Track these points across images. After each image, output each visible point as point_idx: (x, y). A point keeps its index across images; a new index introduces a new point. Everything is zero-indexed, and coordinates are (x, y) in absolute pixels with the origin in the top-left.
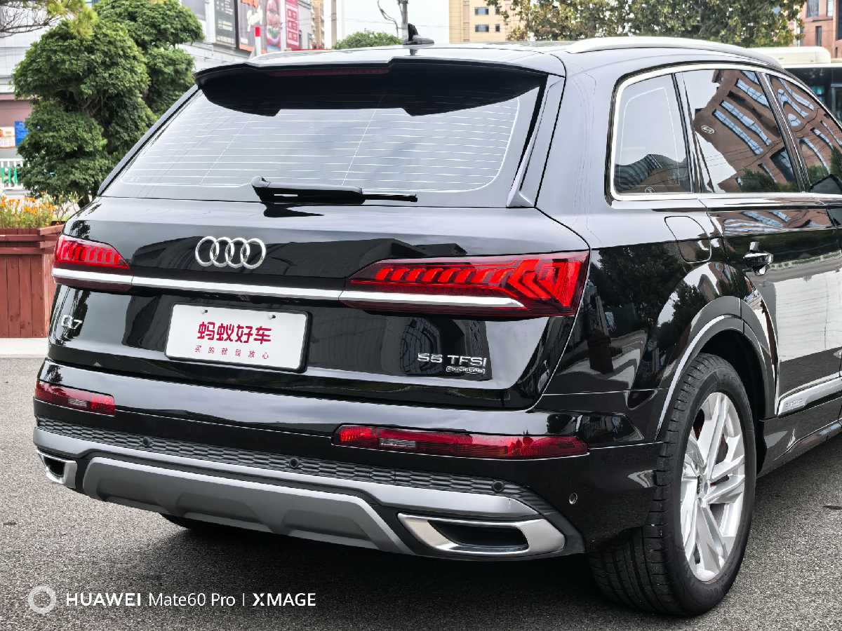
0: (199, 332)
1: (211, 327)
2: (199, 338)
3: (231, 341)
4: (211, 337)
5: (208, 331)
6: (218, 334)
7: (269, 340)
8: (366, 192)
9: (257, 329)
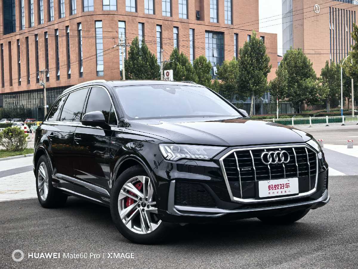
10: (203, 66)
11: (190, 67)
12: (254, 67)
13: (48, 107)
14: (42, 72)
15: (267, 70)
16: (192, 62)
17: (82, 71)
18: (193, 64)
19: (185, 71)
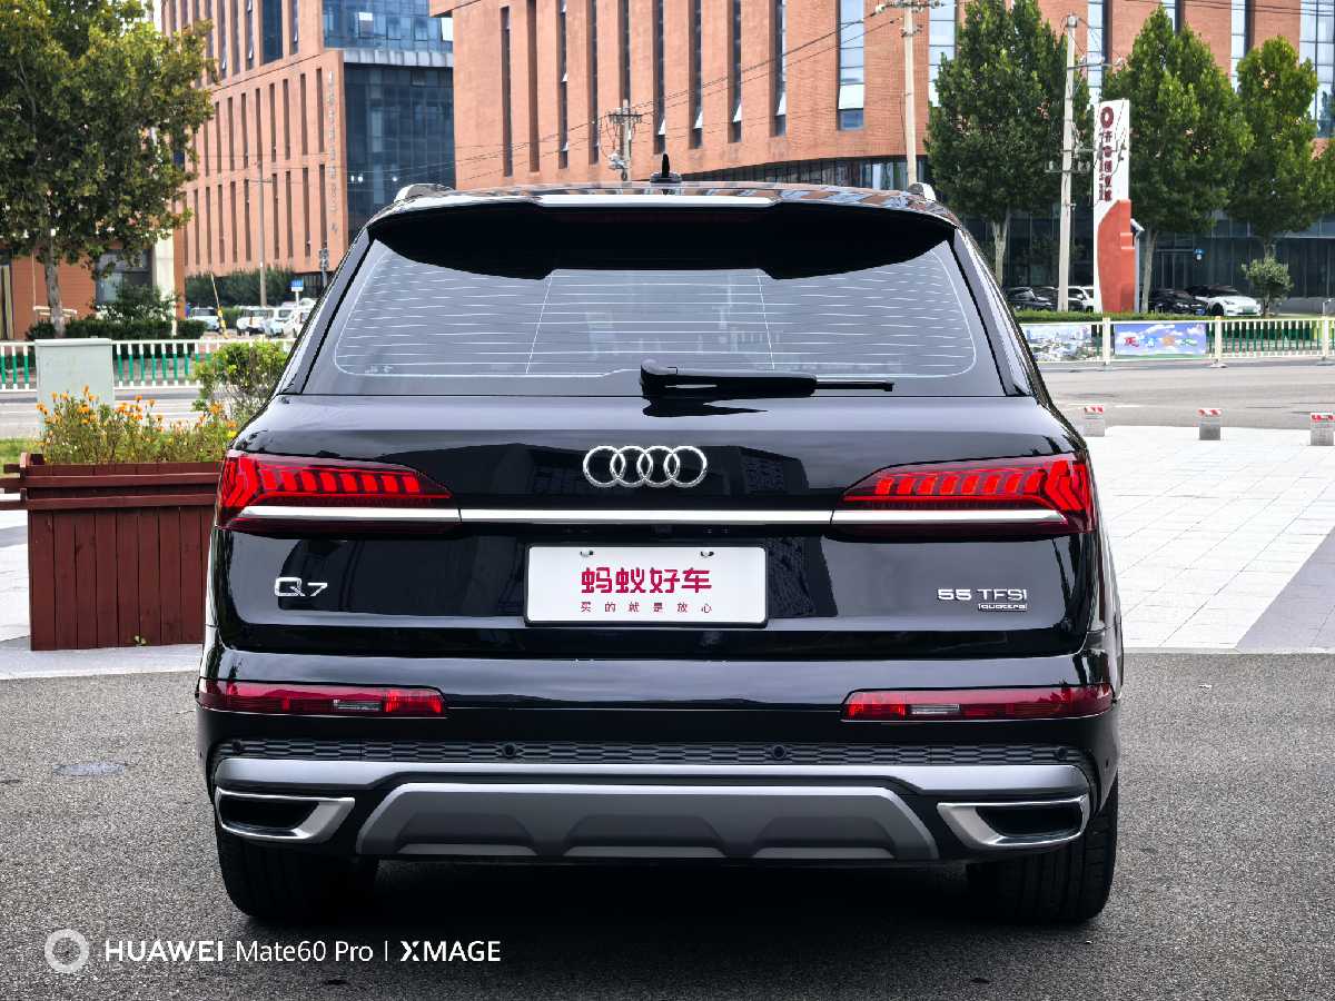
0: (583, 583)
1: (603, 575)
2: (584, 591)
3: (644, 591)
4: (607, 588)
5: (599, 580)
6: (618, 583)
7: (709, 587)
8: (821, 378)
9: (685, 572)
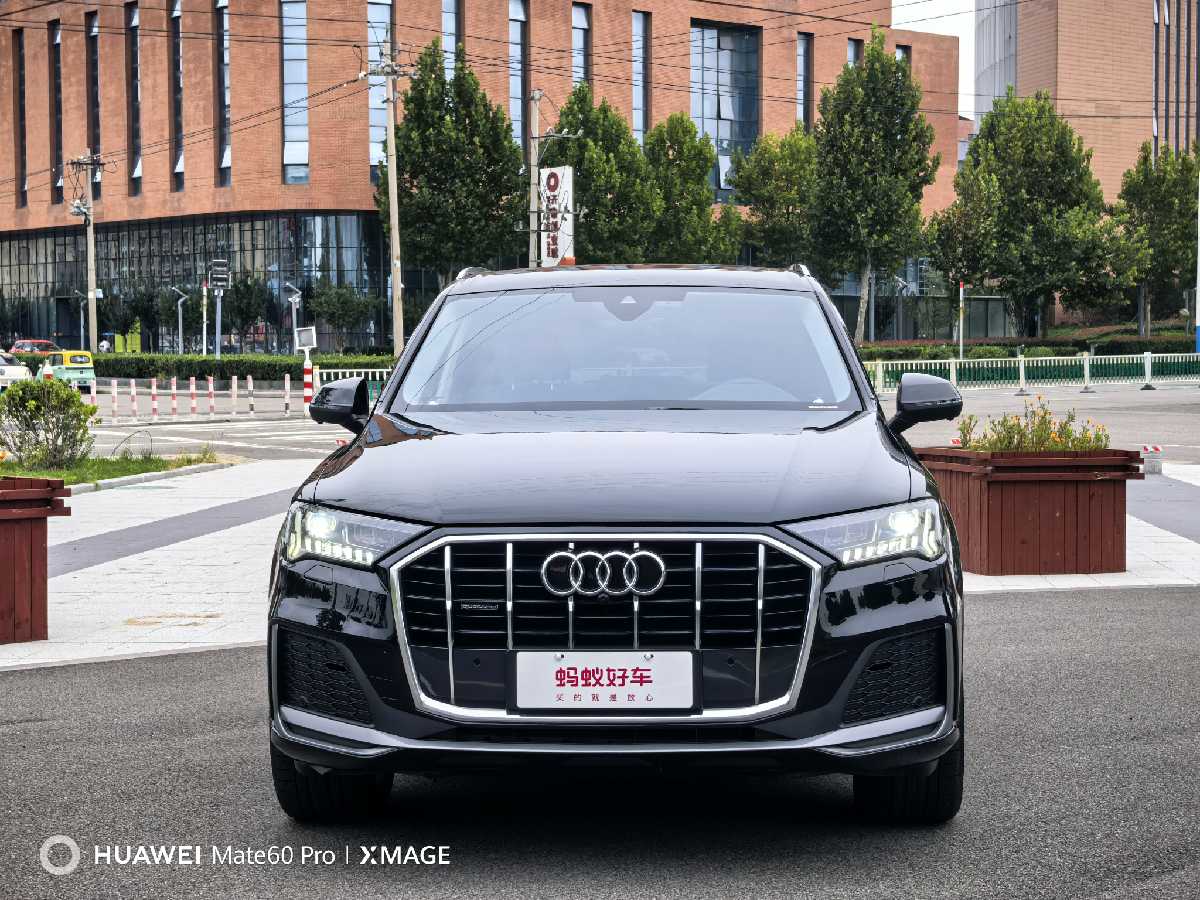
10: (680, 153)
11: (633, 155)
12: (872, 163)
13: (101, 296)
14: (77, 164)
15: (921, 174)
16: (638, 138)
17: (227, 162)
18: (645, 144)
19: (617, 170)
